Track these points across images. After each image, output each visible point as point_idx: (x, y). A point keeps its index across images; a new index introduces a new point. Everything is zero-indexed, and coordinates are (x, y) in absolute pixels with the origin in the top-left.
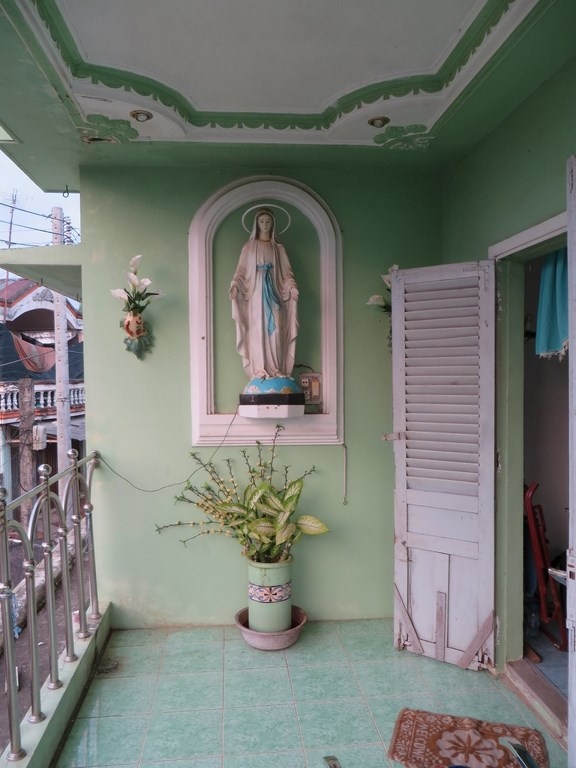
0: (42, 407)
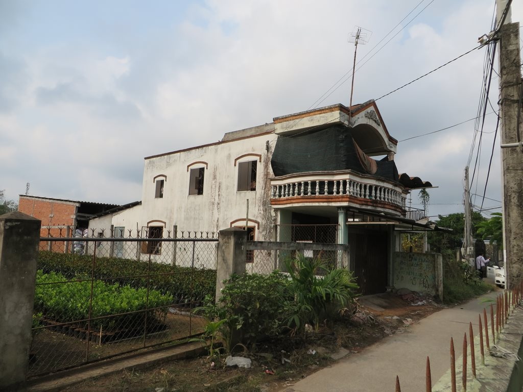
0: (374, 198)
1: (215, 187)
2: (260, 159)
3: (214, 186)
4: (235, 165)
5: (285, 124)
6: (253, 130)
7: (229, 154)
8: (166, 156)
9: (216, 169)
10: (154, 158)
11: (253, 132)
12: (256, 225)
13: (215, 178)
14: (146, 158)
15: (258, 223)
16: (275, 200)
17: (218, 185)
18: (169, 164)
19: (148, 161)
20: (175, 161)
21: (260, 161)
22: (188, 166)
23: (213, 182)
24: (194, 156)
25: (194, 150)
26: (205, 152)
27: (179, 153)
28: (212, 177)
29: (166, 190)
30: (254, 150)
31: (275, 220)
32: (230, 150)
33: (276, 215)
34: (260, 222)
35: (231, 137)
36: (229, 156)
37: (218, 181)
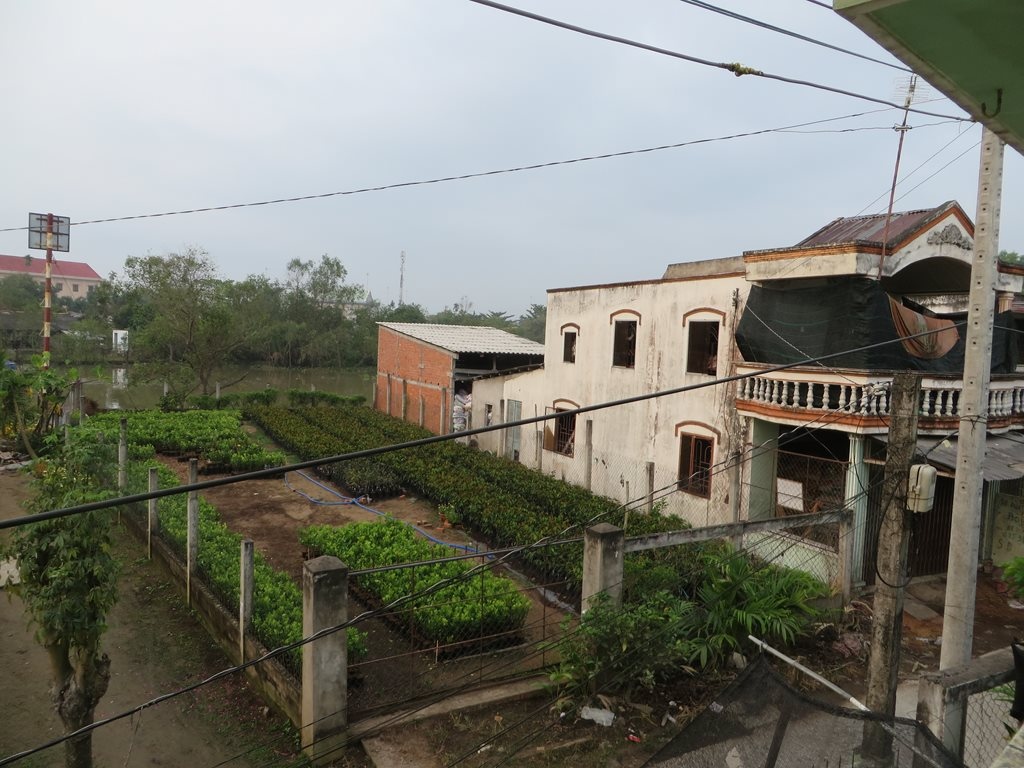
0: (926, 414)
1: (653, 358)
2: (724, 320)
3: (650, 357)
4: (684, 326)
5: (763, 265)
6: (714, 264)
7: (675, 304)
8: (578, 292)
9: (653, 327)
10: (561, 293)
11: (712, 269)
12: (716, 436)
13: (652, 342)
14: (549, 291)
15: (719, 434)
16: (743, 403)
17: (656, 355)
18: (583, 307)
19: (551, 295)
20: (592, 302)
21: (724, 325)
22: (612, 316)
23: (650, 349)
24: (621, 299)
25: (620, 288)
26: (638, 294)
27: (597, 290)
28: (648, 340)
29: (579, 349)
30: (714, 303)
31: (746, 433)
32: (675, 296)
33: (748, 426)
34: (722, 433)
35: (678, 273)
36: (674, 308)
37: (657, 349)
